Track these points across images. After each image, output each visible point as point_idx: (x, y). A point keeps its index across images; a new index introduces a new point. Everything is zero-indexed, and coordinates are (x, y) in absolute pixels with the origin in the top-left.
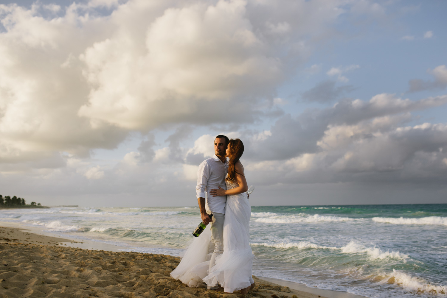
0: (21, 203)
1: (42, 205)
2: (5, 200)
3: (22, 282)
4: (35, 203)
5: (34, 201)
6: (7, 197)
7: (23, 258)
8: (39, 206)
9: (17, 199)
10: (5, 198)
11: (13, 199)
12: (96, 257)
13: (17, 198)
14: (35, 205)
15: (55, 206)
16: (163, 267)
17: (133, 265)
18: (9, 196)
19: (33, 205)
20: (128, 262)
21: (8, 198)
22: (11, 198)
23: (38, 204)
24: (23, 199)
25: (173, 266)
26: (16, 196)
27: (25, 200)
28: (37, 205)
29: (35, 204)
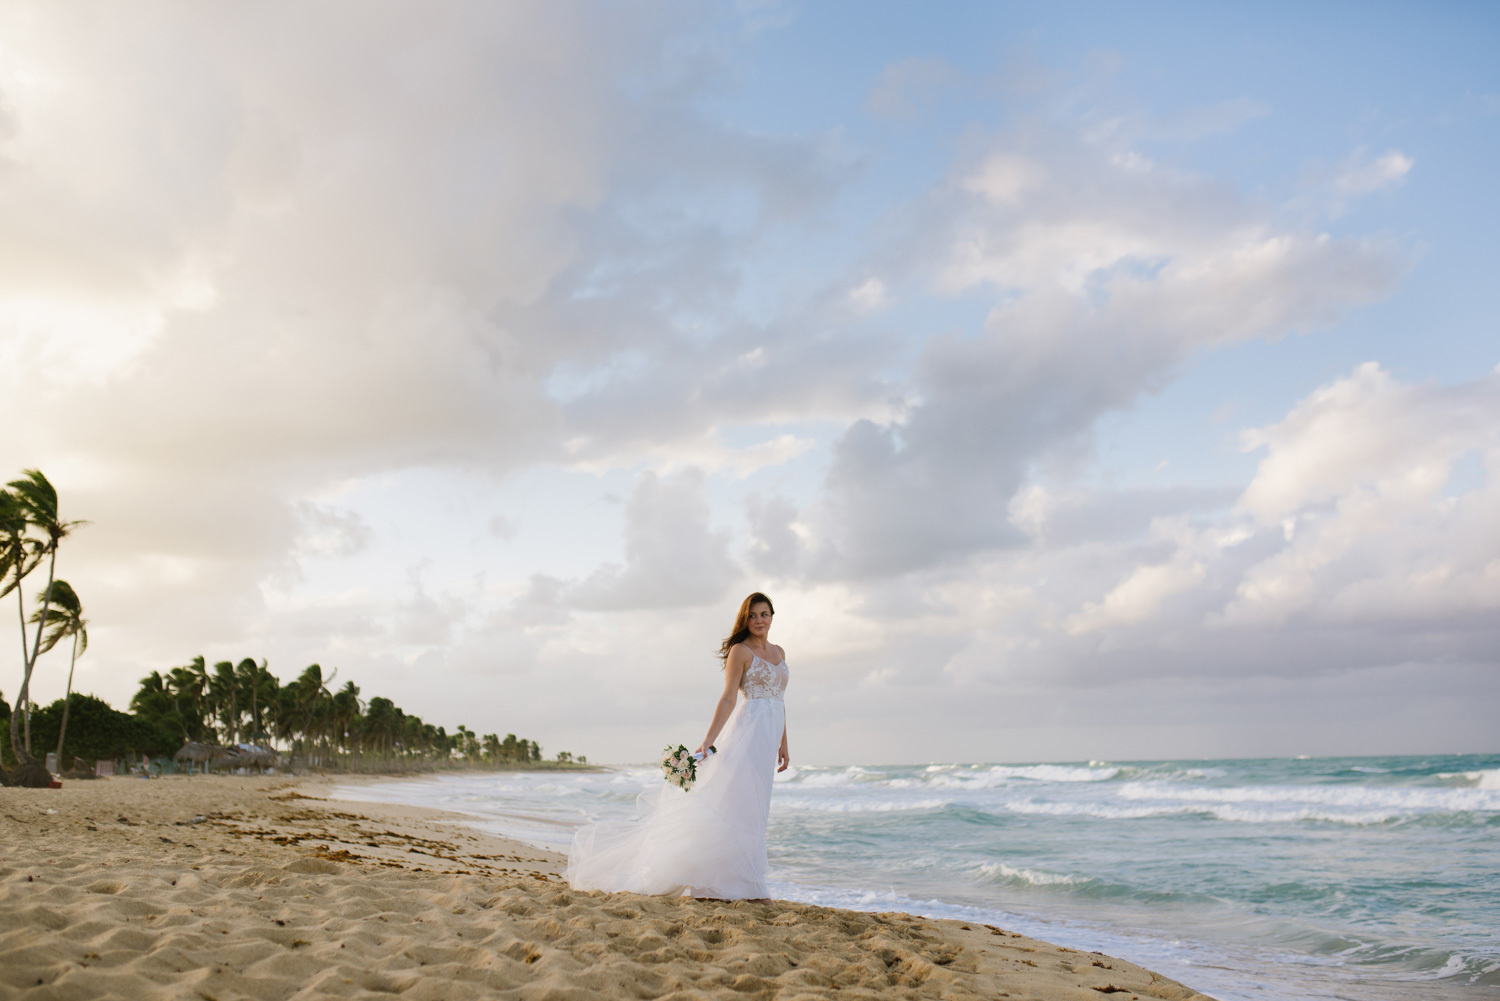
0: (530, 755)
1: (591, 761)
2: (486, 746)
3: (284, 978)
4: (570, 754)
5: (567, 751)
6: (490, 737)
7: (356, 904)
8: (582, 767)
9: (519, 745)
10: (485, 742)
11: (506, 741)
12: (622, 911)
13: (519, 740)
14: (571, 763)
15: (630, 765)
16: (853, 950)
17: (737, 942)
18: (495, 735)
19: (564, 764)
20: (729, 929)
21: (492, 741)
22: (501, 741)
23: (580, 759)
24: (534, 743)
25: (892, 948)
26: (513, 733)
27: (540, 746)
28: (575, 761)
29: (569, 759)
